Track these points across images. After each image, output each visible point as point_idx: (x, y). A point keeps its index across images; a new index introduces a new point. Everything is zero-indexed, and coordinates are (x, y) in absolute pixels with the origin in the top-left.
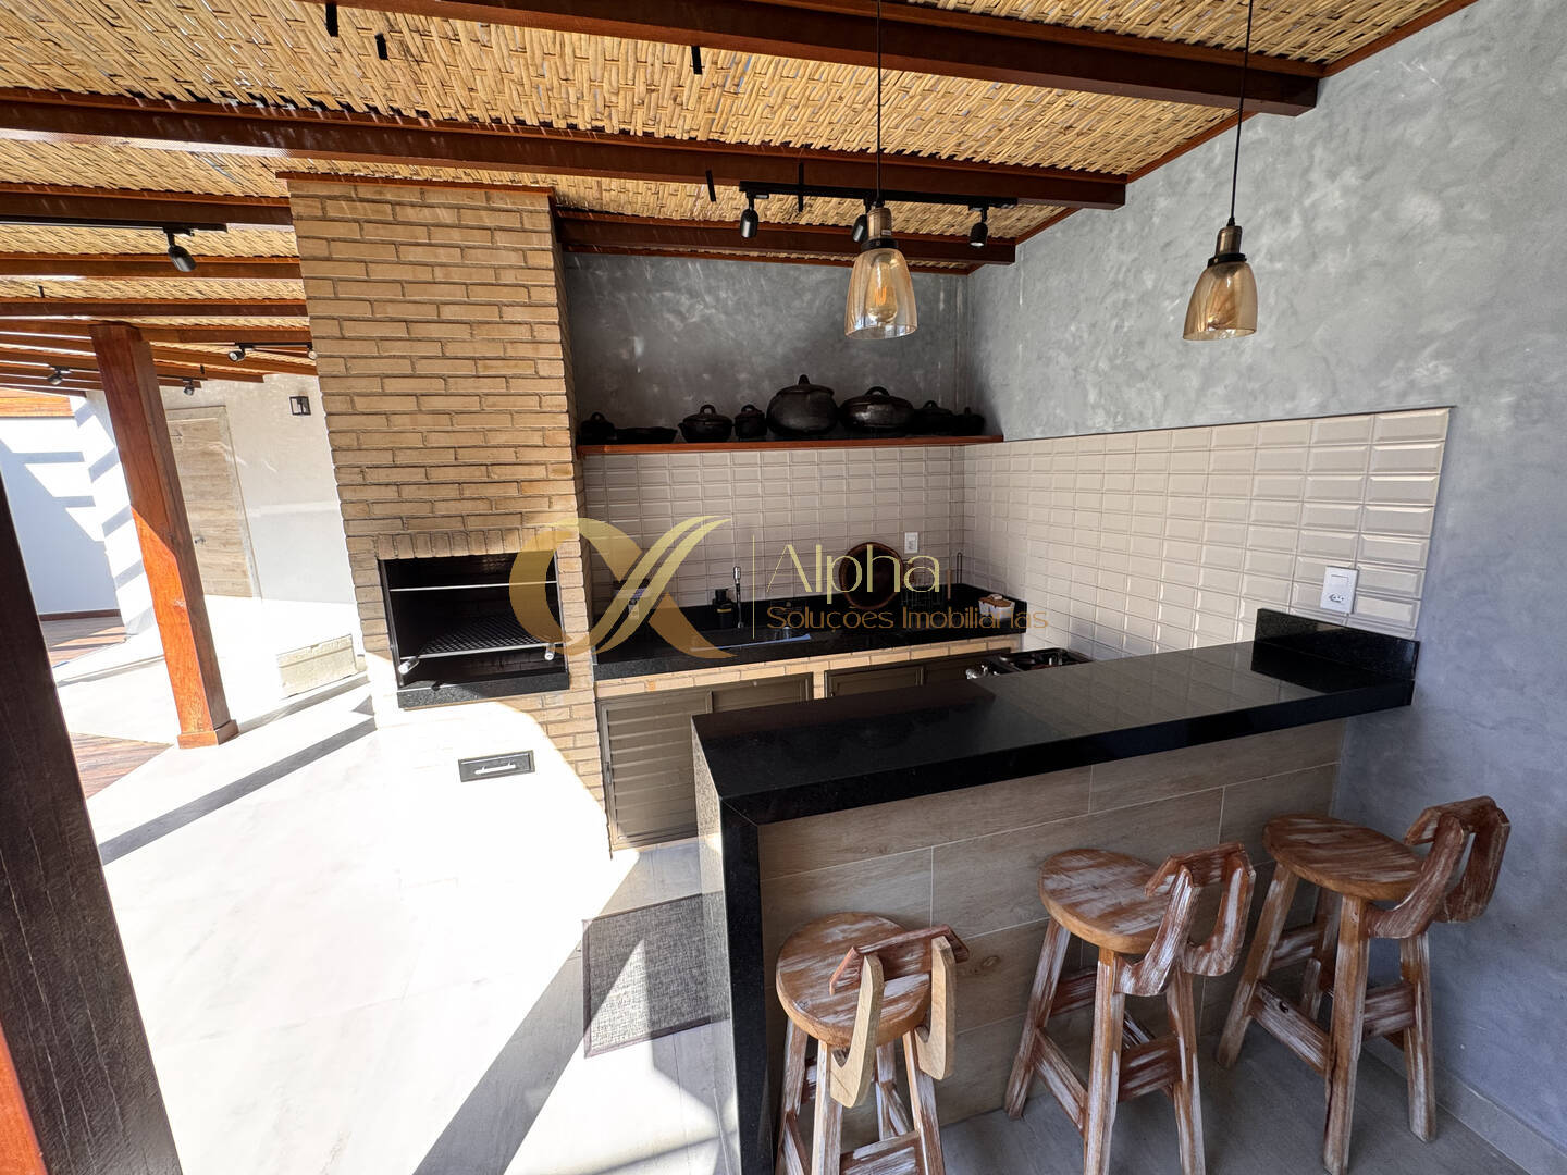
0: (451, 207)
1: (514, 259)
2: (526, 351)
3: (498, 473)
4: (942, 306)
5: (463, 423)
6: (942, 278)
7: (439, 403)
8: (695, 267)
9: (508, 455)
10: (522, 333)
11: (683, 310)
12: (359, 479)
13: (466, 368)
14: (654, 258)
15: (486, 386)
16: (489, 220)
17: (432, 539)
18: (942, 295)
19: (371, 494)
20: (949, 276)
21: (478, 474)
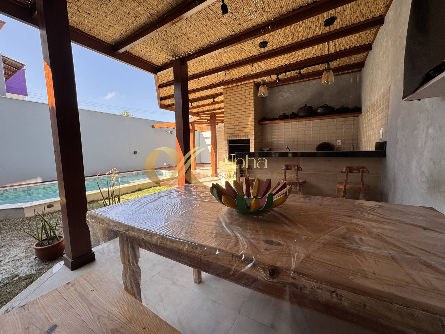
0: (240, 88)
1: (248, 93)
2: (248, 107)
3: (243, 126)
4: (351, 81)
5: (239, 119)
6: (352, 74)
7: (237, 116)
8: (286, 87)
9: (245, 123)
10: (248, 104)
11: (283, 95)
12: (226, 128)
13: (241, 111)
14: (278, 87)
15: (243, 113)
16: (245, 88)
17: (234, 136)
18: (352, 79)
19: (228, 130)
20: (354, 73)
21: (240, 127)
